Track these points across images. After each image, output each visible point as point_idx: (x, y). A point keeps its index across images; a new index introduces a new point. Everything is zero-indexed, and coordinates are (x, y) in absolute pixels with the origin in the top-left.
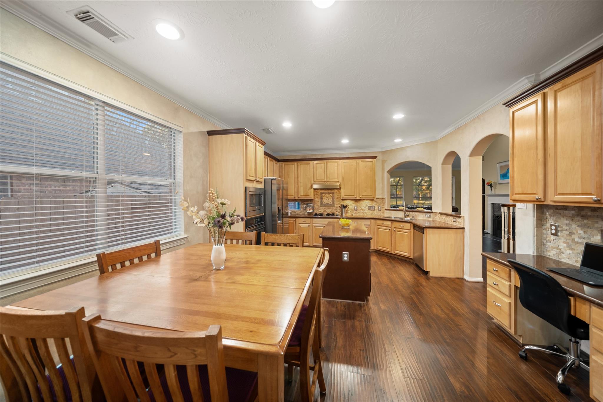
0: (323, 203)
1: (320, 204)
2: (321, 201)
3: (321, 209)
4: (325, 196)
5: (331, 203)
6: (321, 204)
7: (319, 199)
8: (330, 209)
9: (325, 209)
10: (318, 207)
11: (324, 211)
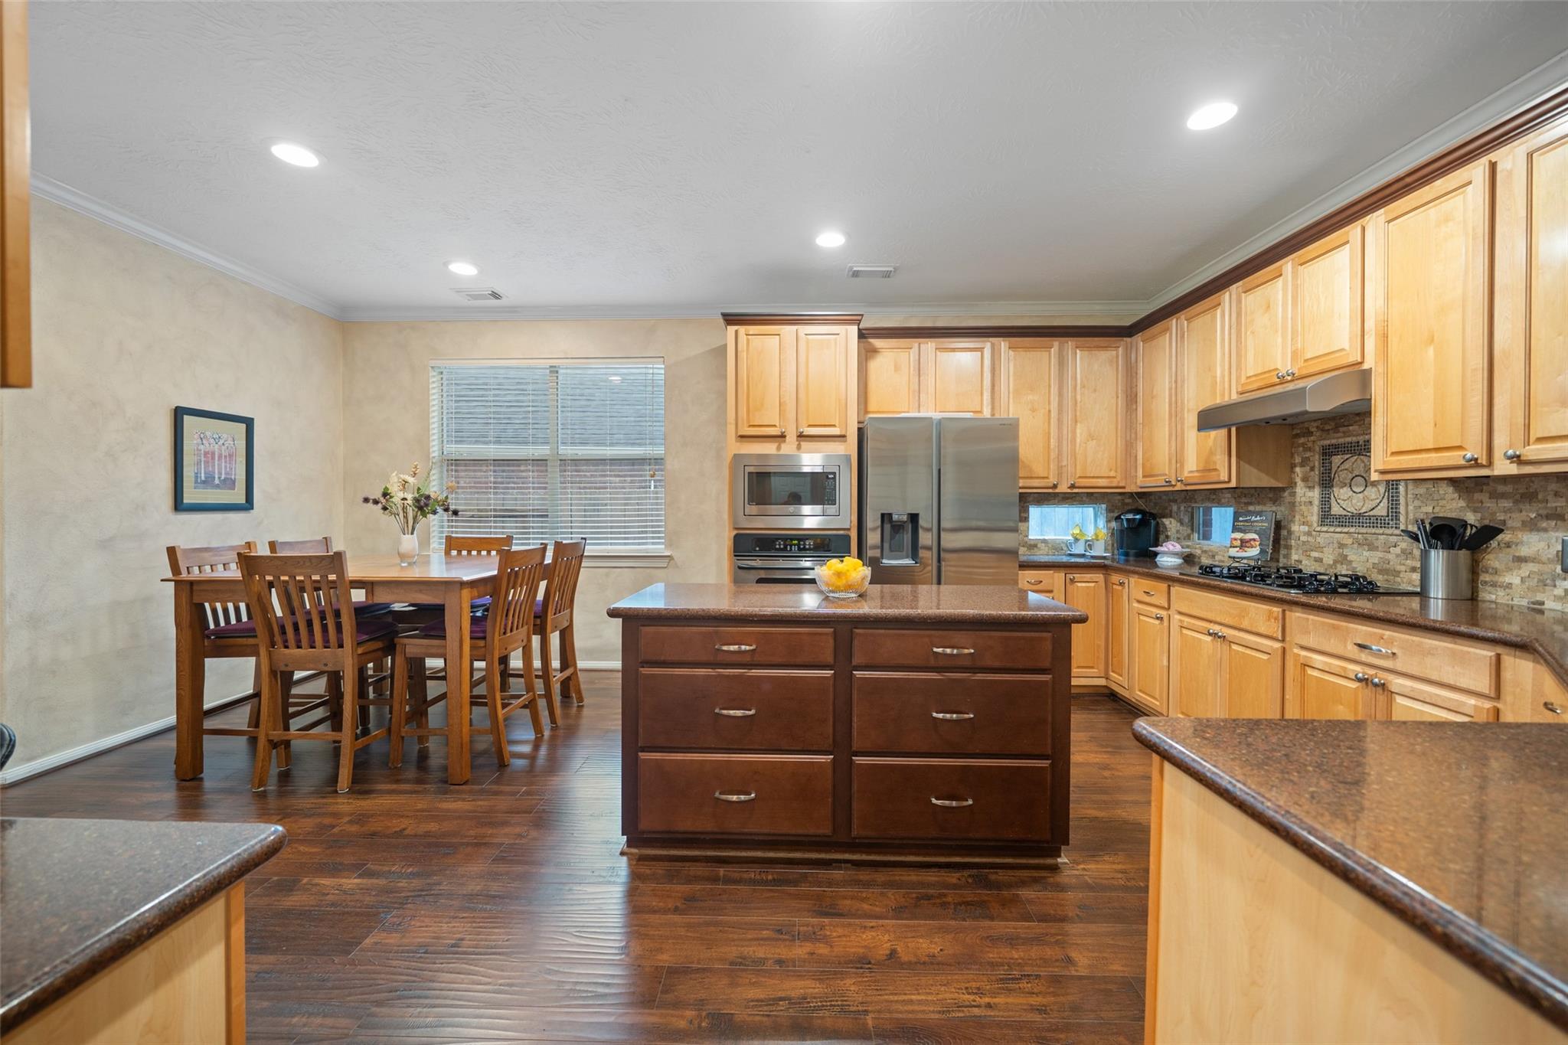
0: (1336, 510)
1: (1315, 519)
2: (1325, 503)
3: (1319, 548)
4: (1347, 465)
5: (1382, 511)
6: (1326, 517)
7: (1311, 488)
8: (1372, 547)
9: (1341, 546)
10: (1309, 534)
11: (1335, 562)
